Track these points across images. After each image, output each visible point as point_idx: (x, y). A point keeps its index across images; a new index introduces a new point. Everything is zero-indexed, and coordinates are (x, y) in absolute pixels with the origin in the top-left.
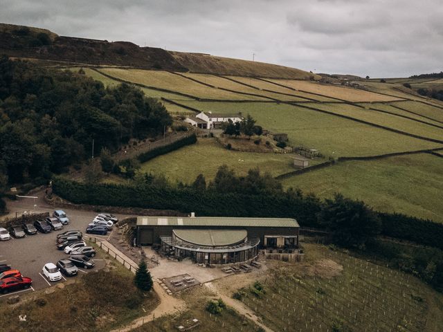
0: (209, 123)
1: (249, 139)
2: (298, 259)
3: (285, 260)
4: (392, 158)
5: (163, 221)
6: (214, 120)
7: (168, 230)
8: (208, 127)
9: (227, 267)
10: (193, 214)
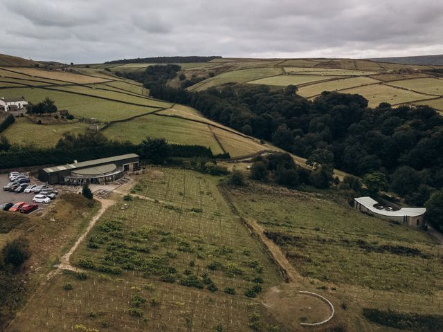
0: (6, 107)
1: (50, 116)
2: (143, 173)
3: (137, 174)
4: (136, 119)
5: (62, 168)
6: (9, 104)
7: (69, 172)
8: (6, 110)
9: (117, 182)
10: (76, 161)
